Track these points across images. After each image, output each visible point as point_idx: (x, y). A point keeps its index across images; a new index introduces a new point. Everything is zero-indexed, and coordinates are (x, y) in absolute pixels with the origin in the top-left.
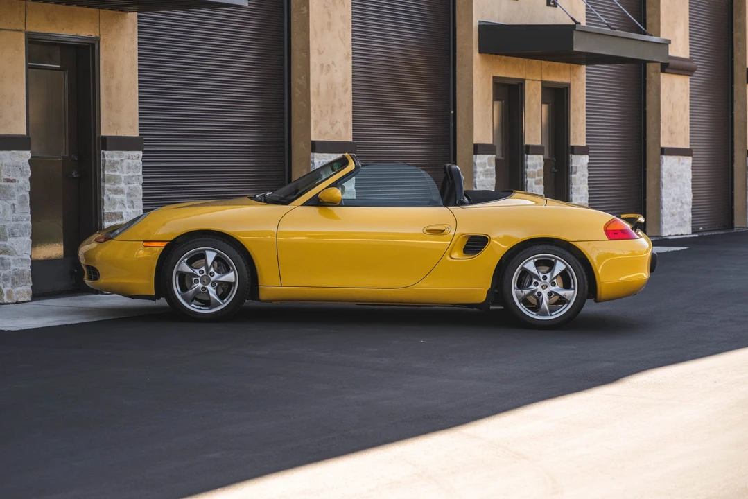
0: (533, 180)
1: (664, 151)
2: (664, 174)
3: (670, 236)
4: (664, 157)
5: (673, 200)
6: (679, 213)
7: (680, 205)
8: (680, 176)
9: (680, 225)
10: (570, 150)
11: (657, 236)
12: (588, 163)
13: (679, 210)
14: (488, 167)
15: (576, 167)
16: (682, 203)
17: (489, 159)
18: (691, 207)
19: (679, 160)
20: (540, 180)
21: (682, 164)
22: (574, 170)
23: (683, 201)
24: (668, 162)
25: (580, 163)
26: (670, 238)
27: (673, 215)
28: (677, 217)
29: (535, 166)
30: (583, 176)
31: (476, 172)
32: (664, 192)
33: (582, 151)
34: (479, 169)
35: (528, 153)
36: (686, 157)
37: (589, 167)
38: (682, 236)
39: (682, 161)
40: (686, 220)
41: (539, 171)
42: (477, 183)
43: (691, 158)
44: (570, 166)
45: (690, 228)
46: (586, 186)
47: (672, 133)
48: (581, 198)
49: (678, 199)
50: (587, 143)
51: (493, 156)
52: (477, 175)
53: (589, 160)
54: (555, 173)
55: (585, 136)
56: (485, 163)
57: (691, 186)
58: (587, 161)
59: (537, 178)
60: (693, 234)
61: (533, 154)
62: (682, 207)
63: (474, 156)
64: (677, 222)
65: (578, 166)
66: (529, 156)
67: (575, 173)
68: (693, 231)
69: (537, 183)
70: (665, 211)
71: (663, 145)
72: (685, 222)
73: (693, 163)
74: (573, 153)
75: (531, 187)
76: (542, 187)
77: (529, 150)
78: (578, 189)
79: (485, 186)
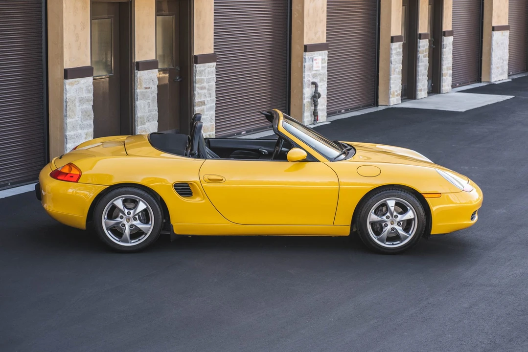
0: (423, 55)
1: (494, 29)
2: (494, 43)
3: (496, 81)
4: (494, 33)
5: (498, 59)
6: (501, 66)
7: (502, 61)
8: (502, 44)
9: (501, 74)
10: (443, 34)
11: (488, 82)
12: (453, 41)
13: (501, 64)
14: (398, 50)
15: (446, 44)
16: (503, 60)
17: (399, 45)
18: (508, 62)
19: (502, 33)
20: (426, 55)
21: (504, 35)
22: (445, 46)
23: (504, 59)
24: (497, 35)
25: (448, 41)
26: (497, 83)
27: (498, 68)
28: (500, 69)
29: (424, 46)
30: (450, 49)
31: (392, 54)
32: (493, 54)
33: (450, 33)
34: (394, 52)
35: (420, 39)
36: (506, 31)
37: (453, 43)
38: (503, 81)
39: (504, 34)
40: (504, 70)
41: (426, 49)
42: (392, 61)
43: (508, 31)
44: (443, 44)
45: (507, 75)
46: (451, 55)
47: (499, 16)
48: (448, 63)
49: (501, 58)
50: (452, 28)
51: (401, 43)
52: (392, 55)
53: (454, 39)
54: (433, 48)
55: (451, 25)
56: (397, 48)
57: (508, 48)
58: (452, 40)
59: (425, 54)
60: (508, 79)
61: (423, 39)
62: (503, 63)
63: (391, 44)
64: (500, 72)
65: (447, 43)
66: (421, 41)
67: (445, 48)
68: (508, 76)
69: (424, 57)
70: (494, 66)
71: (494, 25)
72: (504, 72)
73: (510, 35)
74: (445, 36)
75: (421, 60)
76: (427, 58)
77: (421, 36)
78: (447, 57)
79: (396, 62)
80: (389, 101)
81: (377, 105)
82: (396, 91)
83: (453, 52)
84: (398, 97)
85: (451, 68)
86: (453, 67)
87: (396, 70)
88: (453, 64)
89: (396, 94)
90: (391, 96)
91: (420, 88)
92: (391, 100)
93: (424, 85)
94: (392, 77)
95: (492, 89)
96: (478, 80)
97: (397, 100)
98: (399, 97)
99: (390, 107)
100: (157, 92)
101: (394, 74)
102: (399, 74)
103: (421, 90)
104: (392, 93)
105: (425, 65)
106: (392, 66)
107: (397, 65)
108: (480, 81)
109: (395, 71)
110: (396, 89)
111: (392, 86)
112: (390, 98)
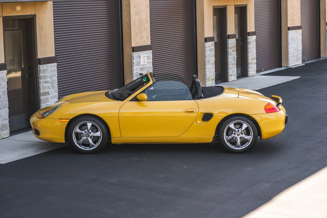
0: (232, 50)
1: (289, 29)
2: (290, 39)
3: (292, 66)
4: (289, 31)
5: (294, 50)
6: (296, 55)
7: (297, 51)
8: (296, 39)
9: (297, 61)
10: (247, 34)
11: (287, 67)
12: (256, 39)
13: (296, 54)
16: (298, 51)
17: (212, 44)
18: (301, 52)
19: (296, 31)
20: (235, 49)
21: (298, 33)
23: (298, 50)
24: (291, 33)
25: (252, 40)
26: (293, 67)
27: (294, 56)
28: (295, 57)
29: (232, 44)
30: (254, 45)
31: (206, 50)
32: (290, 47)
33: (253, 34)
36: (299, 30)
37: (256, 41)
38: (298, 66)
40: (299, 58)
41: (234, 46)
42: (207, 55)
43: (301, 30)
44: (248, 41)
45: (301, 61)
46: (255, 49)
47: (292, 20)
48: (253, 55)
49: (296, 49)
50: (255, 30)
51: (213, 42)
52: (206, 52)
53: (256, 37)
54: (241, 45)
55: (254, 28)
56: (210, 46)
57: (301, 42)
60: (302, 64)
61: (231, 38)
62: (297, 53)
63: (205, 43)
64: (295, 59)
65: (251, 41)
66: (229, 40)
67: (250, 44)
68: (302, 62)
69: (233, 51)
70: (290, 55)
71: (289, 26)
73: (302, 32)
74: (249, 35)
75: (231, 53)
76: (235, 52)
77: (229, 37)
78: (251, 51)
79: (210, 56)
80: (205, 84)
82: (211, 77)
83: (256, 47)
84: (212, 81)
85: (256, 58)
87: (210, 62)
88: (256, 56)
89: (211, 79)
90: (207, 80)
91: (231, 74)
93: (233, 72)
94: (207, 67)
95: (289, 72)
96: (279, 66)
97: (212, 83)
98: (214, 81)
100: (7, 87)
101: (209, 65)
102: (212, 65)
103: (231, 75)
104: (207, 78)
105: (234, 57)
106: (207, 59)
107: (211, 58)
108: (281, 66)
109: (209, 62)
110: (211, 76)
111: (207, 73)
112: (206, 82)
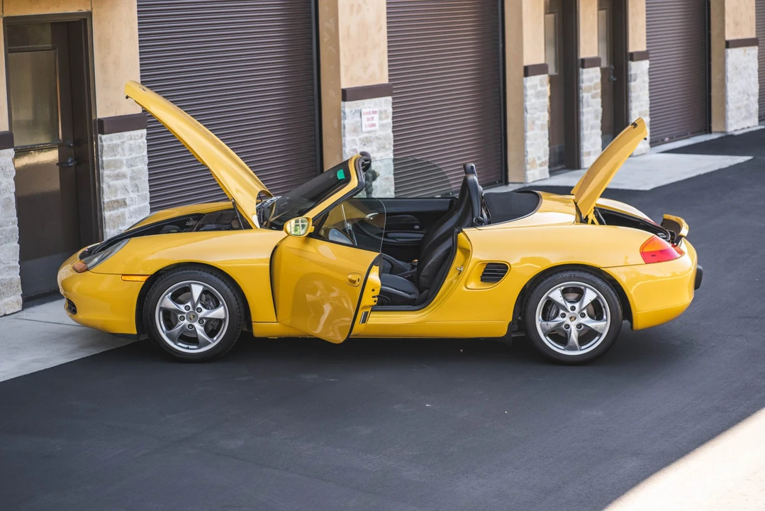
0: (590, 94)
1: (728, 44)
2: (729, 67)
3: (736, 130)
4: (729, 51)
5: (739, 93)
6: (746, 106)
7: (746, 96)
8: (746, 68)
9: (746, 118)
10: (629, 57)
11: (723, 132)
12: (650, 68)
13: (745, 102)
14: (539, 88)
15: (636, 74)
16: (748, 95)
17: (541, 81)
18: (757, 97)
19: (745, 51)
20: (597, 93)
21: (749, 54)
22: (633, 78)
23: (750, 93)
24: (733, 55)
25: (640, 72)
26: (737, 133)
27: (739, 108)
28: (743, 110)
29: (591, 80)
30: (644, 82)
31: (526, 96)
32: (729, 86)
33: (642, 56)
34: (530, 92)
35: (583, 67)
36: (751, 48)
37: (649, 72)
38: (749, 130)
39: (748, 52)
40: (752, 111)
41: (596, 84)
42: (528, 107)
43: (757, 48)
44: (630, 73)
45: (757, 120)
46: (647, 92)
47: (737, 24)
48: (641, 106)
49: (744, 92)
50: (647, 47)
51: (545, 77)
52: (528, 99)
53: (650, 65)
54: (614, 82)
55: (645, 42)
56: (536, 85)
57: (757, 76)
58: (648, 66)
59: (594, 92)
60: (760, 125)
61: (588, 67)
62: (748, 99)
63: (525, 79)
64: (743, 115)
65: (638, 72)
66: (585, 70)
67: (635, 80)
68: (759, 121)
69: (593, 97)
70: (731, 105)
71: (729, 37)
72: (752, 114)
73: (759, 53)
74: (632, 60)
75: (588, 102)
76: (599, 100)
77: (585, 63)
78: (639, 96)
79: (536, 109)
80: (524, 176)
81: (507, 183)
82: (539, 158)
83: (650, 86)
84: (542, 168)
85: (648, 113)
86: (650, 111)
87: (537, 122)
88: (650, 108)
89: (538, 162)
90: (528, 167)
91: (588, 150)
92: (529, 173)
93: (594, 145)
94: (529, 134)
95: (727, 144)
96: (706, 130)
97: (541, 172)
98: (546, 168)
99: (527, 185)
100: (14, 190)
101: (533, 129)
102: (542, 129)
103: (589, 154)
104: (529, 161)
105: (596, 111)
106: (528, 116)
107: (538, 114)
108: (709, 131)
109: (533, 123)
110: (539, 155)
111: (529, 149)
112: (526, 170)
